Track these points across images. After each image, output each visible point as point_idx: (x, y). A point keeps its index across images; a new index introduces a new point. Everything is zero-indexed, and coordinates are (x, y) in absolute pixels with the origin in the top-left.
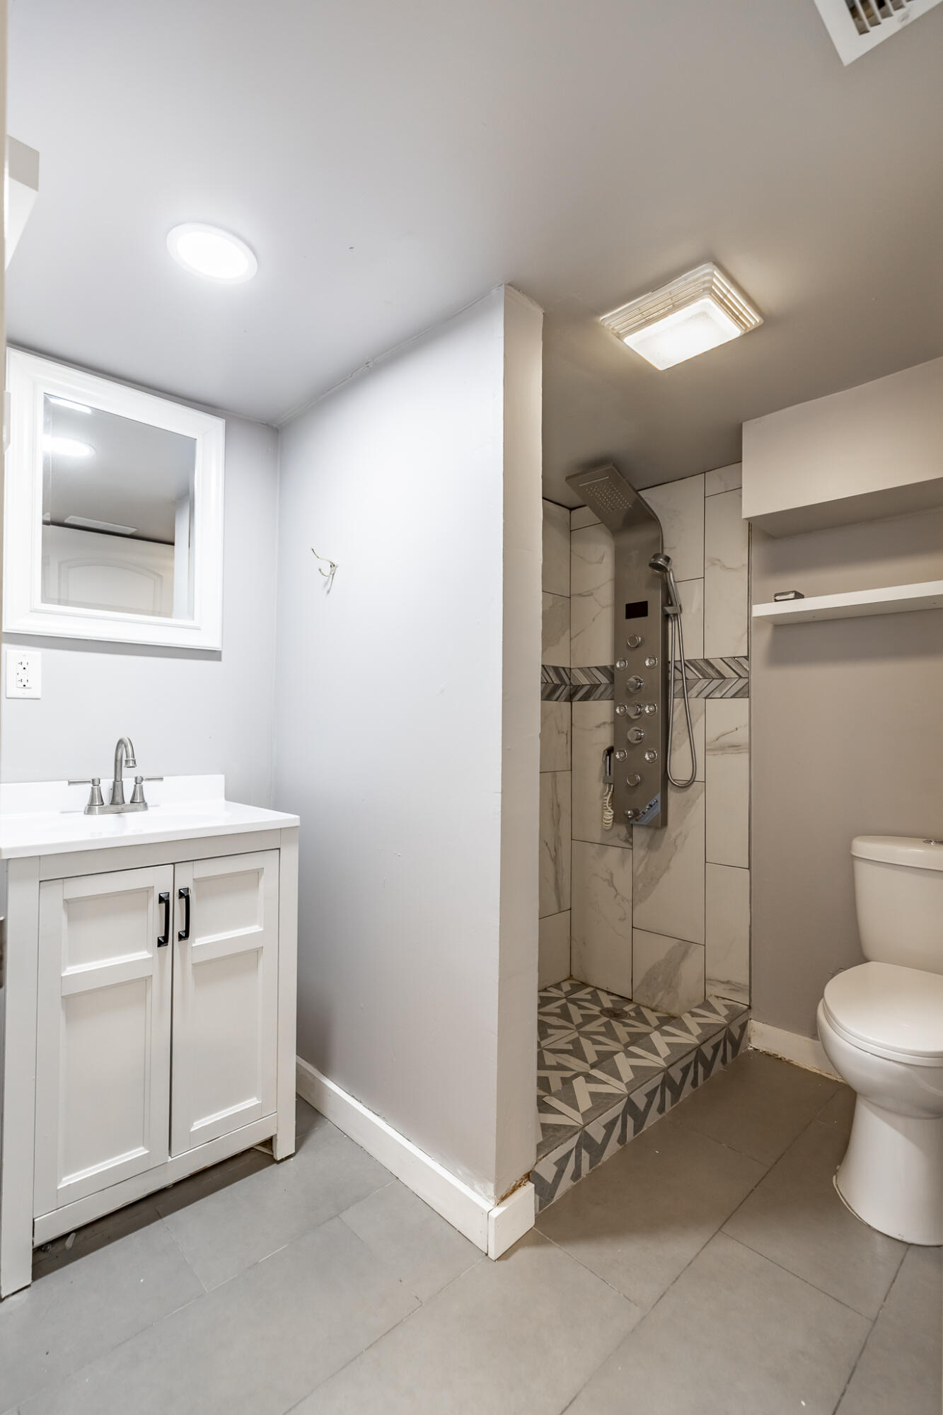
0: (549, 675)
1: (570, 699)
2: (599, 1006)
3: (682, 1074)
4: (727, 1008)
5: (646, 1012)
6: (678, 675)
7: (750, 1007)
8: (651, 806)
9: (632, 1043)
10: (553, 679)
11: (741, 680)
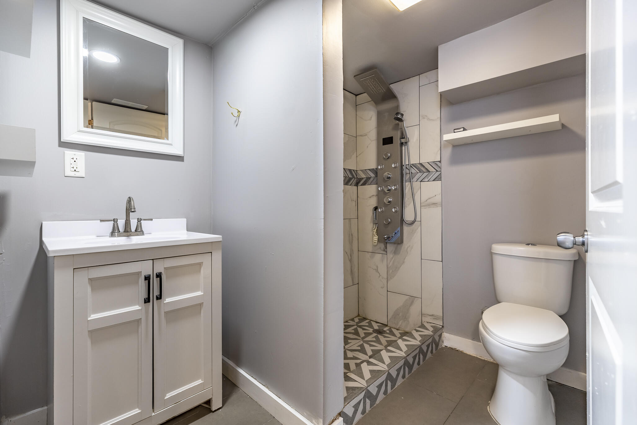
0: (347, 173)
1: (357, 185)
2: (372, 329)
3: (413, 359)
4: (432, 327)
5: (394, 330)
6: (408, 171)
7: (443, 327)
8: (395, 233)
9: (389, 345)
10: (349, 175)
11: (437, 172)
